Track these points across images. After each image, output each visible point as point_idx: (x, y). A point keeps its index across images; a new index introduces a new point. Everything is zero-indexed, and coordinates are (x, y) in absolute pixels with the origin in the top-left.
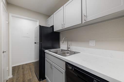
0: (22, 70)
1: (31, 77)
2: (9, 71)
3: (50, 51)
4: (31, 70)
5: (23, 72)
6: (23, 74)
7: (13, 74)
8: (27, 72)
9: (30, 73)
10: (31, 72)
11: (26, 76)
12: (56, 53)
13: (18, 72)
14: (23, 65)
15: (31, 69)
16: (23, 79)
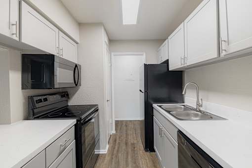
0: (125, 128)
1: (135, 142)
2: (112, 123)
3: (160, 106)
4: (135, 131)
5: (126, 131)
6: (126, 134)
7: (116, 130)
8: (131, 132)
9: (135, 135)
10: (136, 133)
11: (129, 137)
12: (169, 112)
13: (121, 128)
14: (126, 121)
15: (135, 129)
16: (126, 141)
